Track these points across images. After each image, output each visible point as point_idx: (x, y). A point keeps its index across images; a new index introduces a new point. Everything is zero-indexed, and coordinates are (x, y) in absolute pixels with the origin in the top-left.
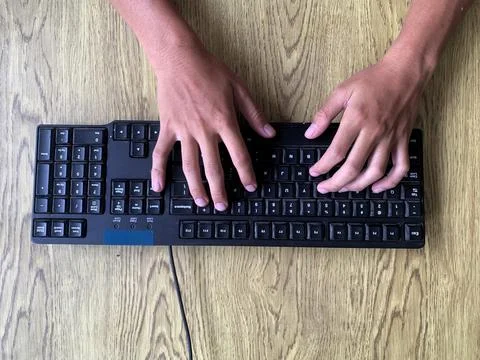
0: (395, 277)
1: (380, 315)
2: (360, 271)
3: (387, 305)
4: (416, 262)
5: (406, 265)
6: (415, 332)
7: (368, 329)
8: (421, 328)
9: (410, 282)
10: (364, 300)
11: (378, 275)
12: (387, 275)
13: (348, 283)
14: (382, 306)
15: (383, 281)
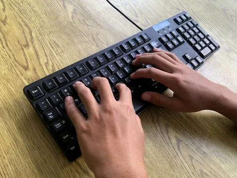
0: (38, 62)
1: (36, 42)
2: (60, 56)
3: (34, 47)
4: (30, 73)
5: (35, 70)
6: (9, 42)
7: (38, 35)
8: (7, 45)
9: (27, 63)
10: (49, 45)
11: (49, 58)
12: (43, 60)
13: (63, 49)
14: (37, 46)
15: (44, 57)
